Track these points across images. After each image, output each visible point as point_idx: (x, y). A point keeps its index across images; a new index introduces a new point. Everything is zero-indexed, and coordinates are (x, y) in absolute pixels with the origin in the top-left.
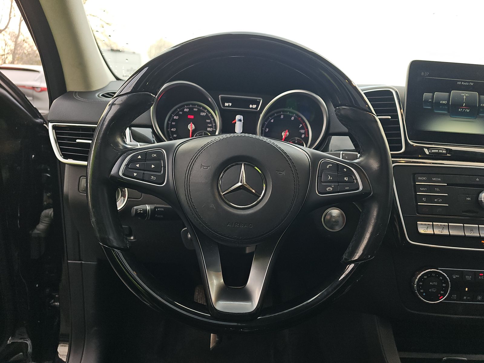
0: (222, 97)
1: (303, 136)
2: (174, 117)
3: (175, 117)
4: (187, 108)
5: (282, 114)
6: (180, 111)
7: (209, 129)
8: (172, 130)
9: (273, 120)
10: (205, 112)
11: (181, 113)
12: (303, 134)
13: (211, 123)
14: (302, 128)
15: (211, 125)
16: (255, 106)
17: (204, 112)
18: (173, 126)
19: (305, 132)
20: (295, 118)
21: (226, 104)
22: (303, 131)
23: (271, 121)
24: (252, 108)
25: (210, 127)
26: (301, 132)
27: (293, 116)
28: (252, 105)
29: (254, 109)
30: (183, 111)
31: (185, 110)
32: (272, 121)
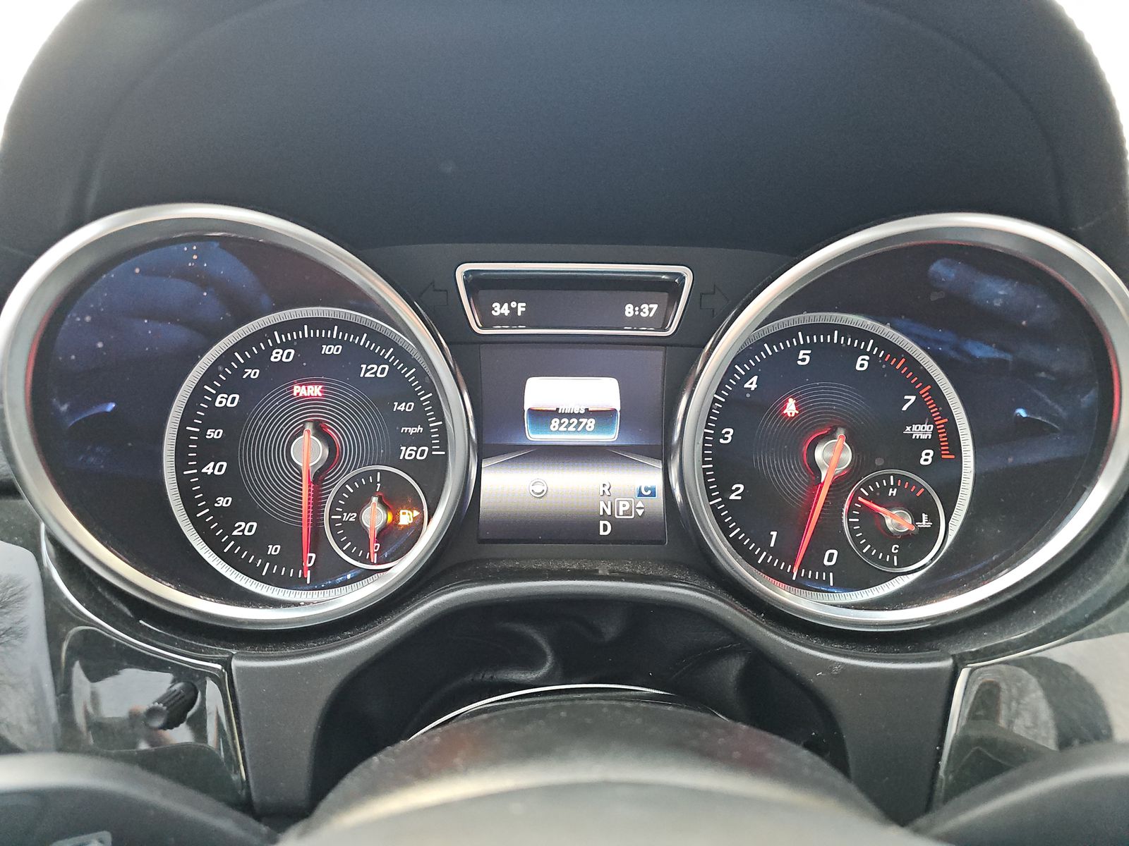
0: (467, 273)
1: (927, 457)
2: (214, 397)
3: (222, 401)
4: (284, 346)
5: (805, 347)
6: (250, 364)
7: (407, 453)
8: (208, 469)
9: (755, 379)
10: (386, 362)
11: (253, 373)
12: (924, 444)
13: (417, 417)
14: (919, 414)
15: (419, 429)
16: (649, 310)
17: (379, 360)
18: (209, 451)
19: (935, 432)
20: (873, 360)
21: (500, 310)
22: (922, 431)
23: (747, 385)
24: (637, 322)
25: (417, 441)
26: (916, 435)
27: (864, 352)
28: (637, 304)
29: (647, 322)
30: (262, 361)
31: (277, 356)
32: (752, 384)
